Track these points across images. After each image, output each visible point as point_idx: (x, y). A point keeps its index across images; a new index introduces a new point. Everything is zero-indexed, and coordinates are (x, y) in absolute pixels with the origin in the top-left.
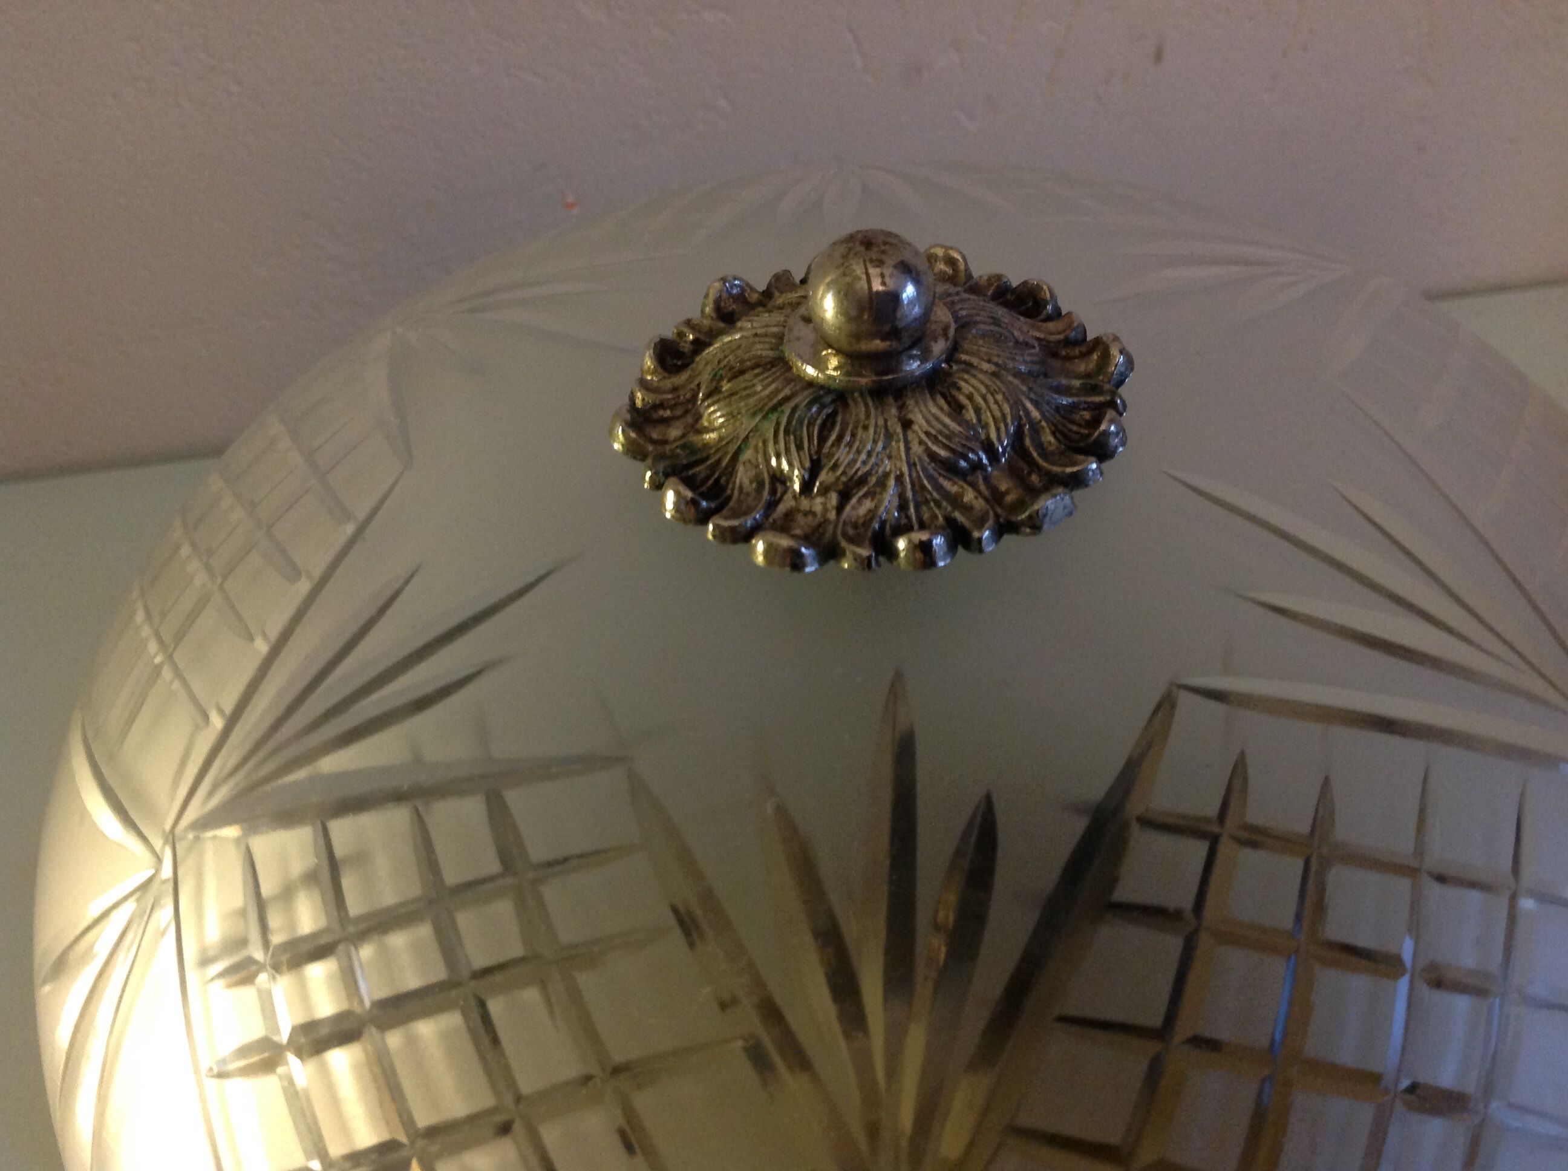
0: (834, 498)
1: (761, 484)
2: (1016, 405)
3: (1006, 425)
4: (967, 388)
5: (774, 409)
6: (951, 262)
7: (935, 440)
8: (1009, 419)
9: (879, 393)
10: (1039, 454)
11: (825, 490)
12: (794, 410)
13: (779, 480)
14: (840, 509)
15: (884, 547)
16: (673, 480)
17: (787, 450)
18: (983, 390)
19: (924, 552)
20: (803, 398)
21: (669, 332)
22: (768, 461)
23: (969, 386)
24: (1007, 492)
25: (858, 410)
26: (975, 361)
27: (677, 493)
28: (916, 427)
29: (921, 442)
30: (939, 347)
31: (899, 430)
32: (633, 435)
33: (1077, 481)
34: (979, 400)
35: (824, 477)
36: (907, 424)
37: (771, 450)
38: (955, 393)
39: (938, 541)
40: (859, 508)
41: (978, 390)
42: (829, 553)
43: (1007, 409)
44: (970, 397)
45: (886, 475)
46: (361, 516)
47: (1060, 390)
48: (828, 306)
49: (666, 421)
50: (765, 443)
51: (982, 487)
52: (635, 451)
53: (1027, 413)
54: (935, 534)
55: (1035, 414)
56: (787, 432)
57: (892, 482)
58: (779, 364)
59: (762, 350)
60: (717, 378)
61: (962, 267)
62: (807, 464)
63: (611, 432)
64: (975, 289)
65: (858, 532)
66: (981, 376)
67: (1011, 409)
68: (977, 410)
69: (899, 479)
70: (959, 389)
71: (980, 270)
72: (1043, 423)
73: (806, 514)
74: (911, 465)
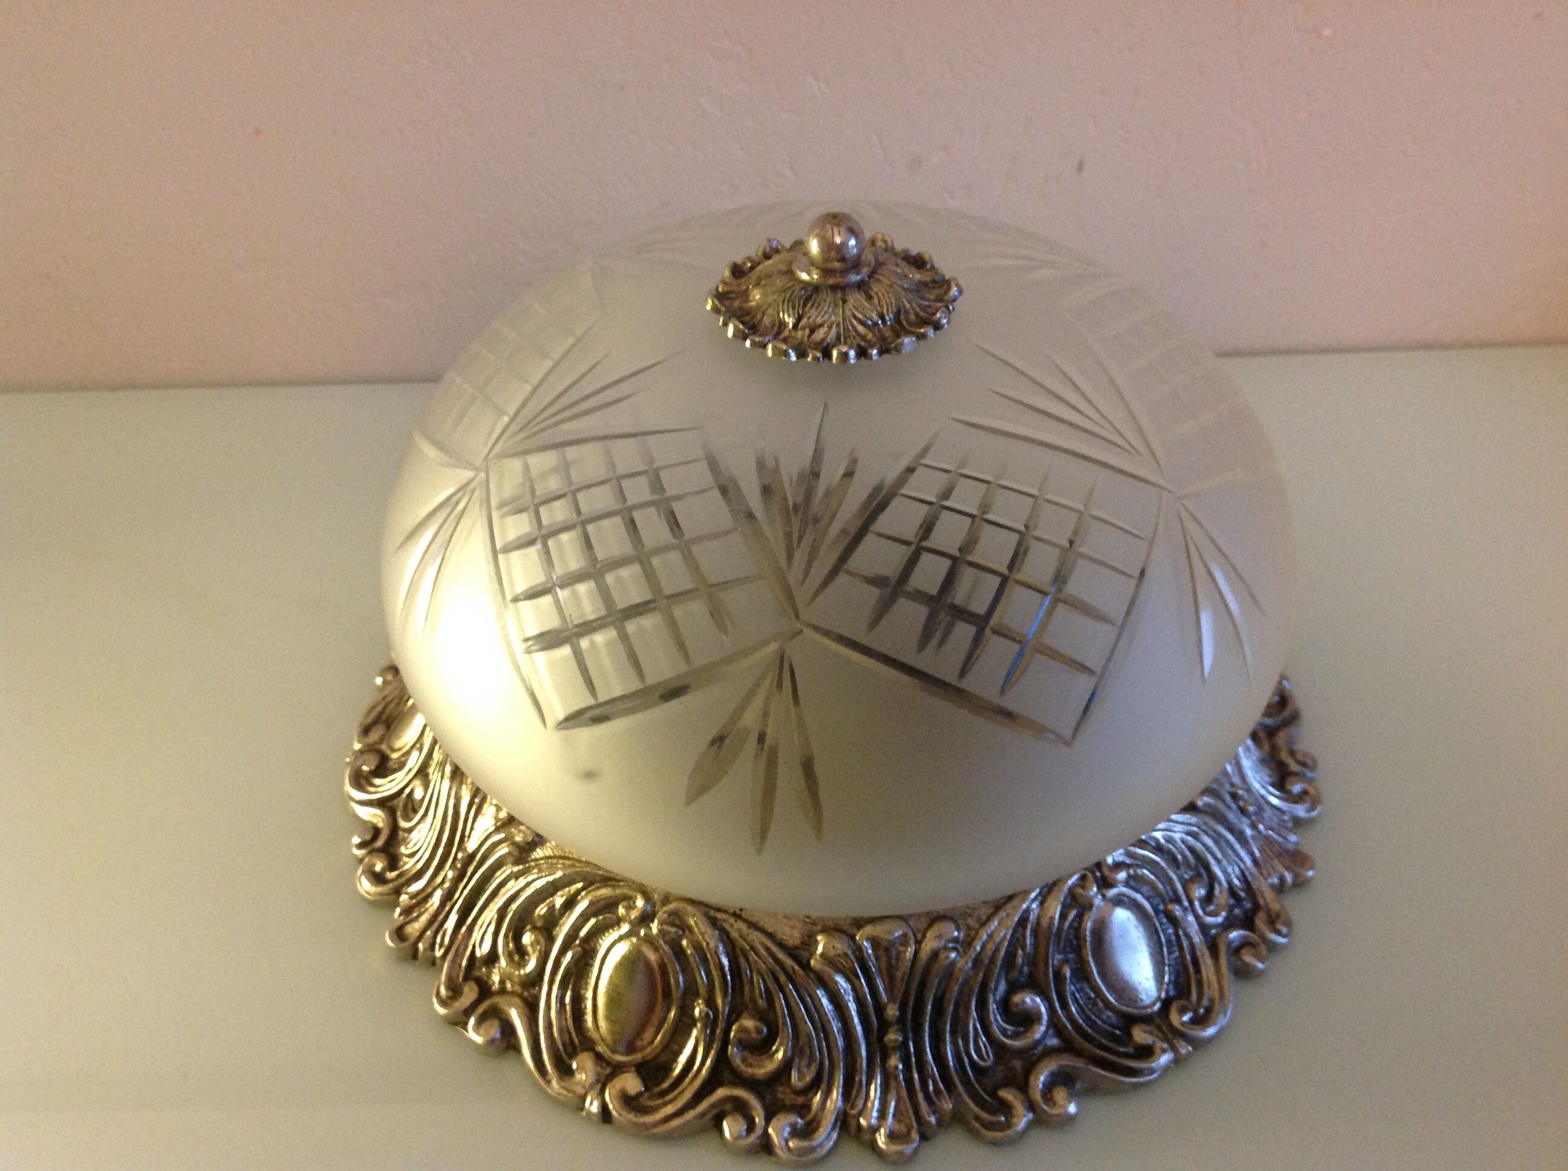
0: (807, 331)
1: (774, 325)
2: (898, 299)
3: (892, 308)
4: (875, 289)
5: (784, 291)
6: (885, 242)
7: (857, 309)
8: (894, 305)
9: (834, 288)
10: (907, 324)
11: (803, 329)
12: (793, 292)
13: (782, 324)
14: (809, 336)
15: (827, 355)
16: (733, 319)
17: (788, 310)
18: (883, 291)
19: (844, 356)
20: (798, 287)
21: (739, 260)
22: (779, 314)
23: (876, 288)
24: (889, 337)
25: (823, 295)
26: (881, 278)
27: (735, 327)
28: (848, 303)
29: (850, 310)
30: (865, 270)
31: (841, 303)
32: (717, 302)
33: (921, 337)
34: (880, 295)
35: (804, 321)
36: (844, 301)
37: (781, 309)
38: (870, 291)
39: (852, 353)
40: (819, 335)
41: (880, 290)
42: (802, 354)
43: (893, 301)
44: (876, 293)
45: (833, 323)
46: (579, 333)
47: (923, 298)
48: (814, 247)
49: (732, 299)
50: (778, 306)
51: (877, 333)
52: (716, 310)
53: (904, 306)
54: (851, 348)
55: (908, 306)
56: (788, 302)
57: (835, 326)
58: (790, 273)
59: (783, 267)
60: (760, 279)
61: (890, 244)
62: (797, 316)
63: (706, 300)
64: (896, 255)
65: (817, 346)
66: (883, 285)
67: (896, 301)
68: (879, 300)
69: (838, 325)
70: (872, 290)
71: (899, 246)
72: (911, 311)
73: (794, 338)
74: (844, 319)
